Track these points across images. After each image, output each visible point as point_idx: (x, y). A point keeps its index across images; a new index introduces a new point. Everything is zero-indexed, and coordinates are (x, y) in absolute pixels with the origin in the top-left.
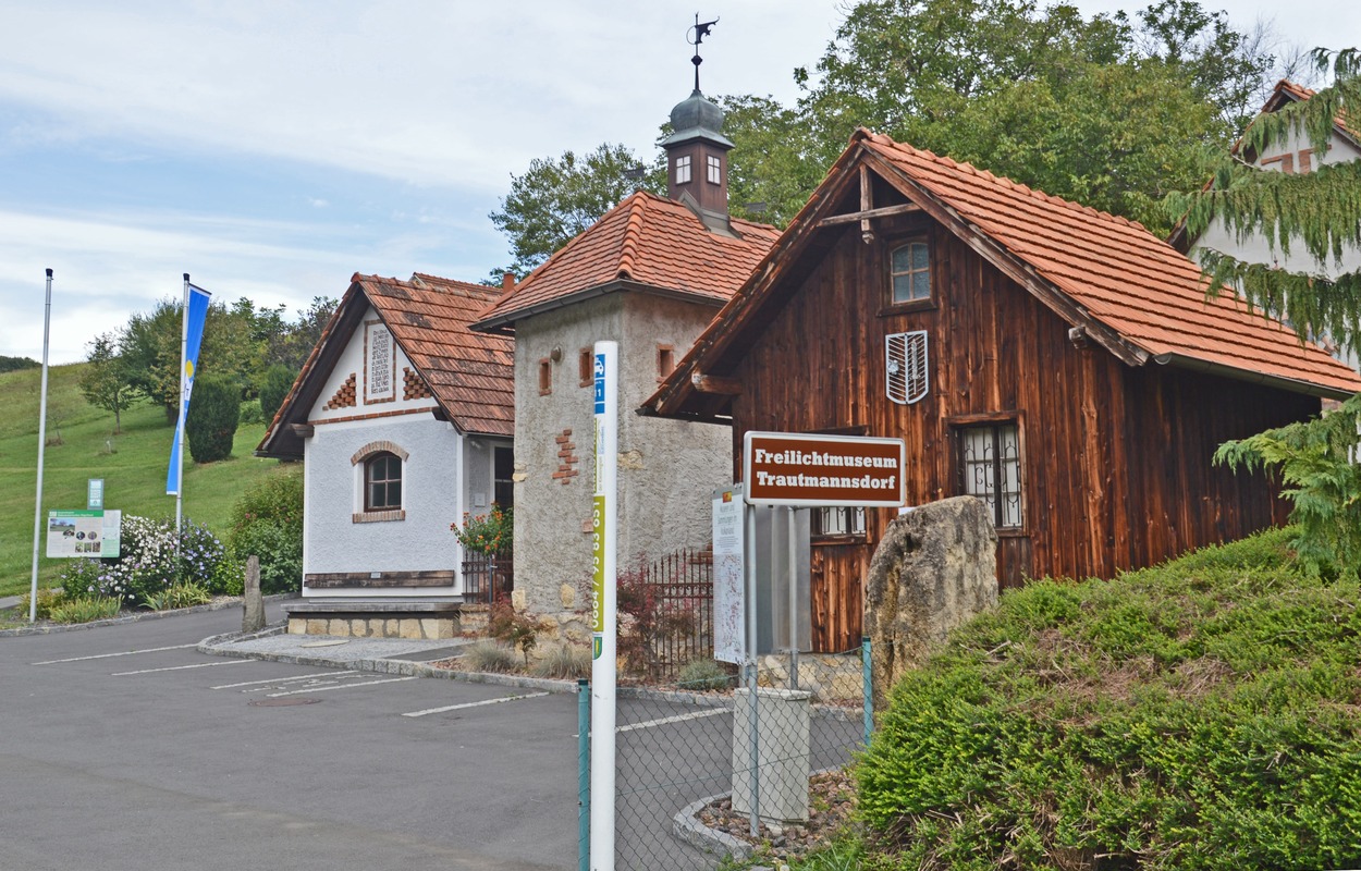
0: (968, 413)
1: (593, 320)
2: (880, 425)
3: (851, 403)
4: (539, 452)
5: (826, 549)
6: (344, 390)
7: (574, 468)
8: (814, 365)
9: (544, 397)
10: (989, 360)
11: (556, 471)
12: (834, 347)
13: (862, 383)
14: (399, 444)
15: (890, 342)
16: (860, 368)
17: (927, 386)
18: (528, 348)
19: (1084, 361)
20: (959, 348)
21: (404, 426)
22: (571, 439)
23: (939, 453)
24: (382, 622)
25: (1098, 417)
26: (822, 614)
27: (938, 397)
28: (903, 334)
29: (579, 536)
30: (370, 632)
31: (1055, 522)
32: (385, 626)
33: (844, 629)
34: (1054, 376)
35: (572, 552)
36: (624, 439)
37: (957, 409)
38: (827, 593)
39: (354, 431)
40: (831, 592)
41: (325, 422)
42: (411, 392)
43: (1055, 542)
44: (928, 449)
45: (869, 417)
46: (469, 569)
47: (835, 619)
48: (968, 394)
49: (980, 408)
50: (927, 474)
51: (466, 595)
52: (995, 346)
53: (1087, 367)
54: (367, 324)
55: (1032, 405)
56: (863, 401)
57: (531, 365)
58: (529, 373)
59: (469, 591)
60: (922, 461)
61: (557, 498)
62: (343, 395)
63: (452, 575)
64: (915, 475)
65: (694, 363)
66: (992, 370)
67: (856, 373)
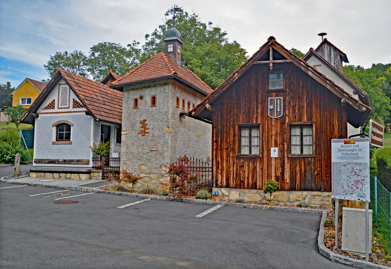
0: (296, 122)
1: (157, 87)
2: (265, 123)
3: (255, 116)
4: (132, 126)
5: (245, 158)
6: (50, 104)
7: (147, 131)
8: (243, 104)
9: (135, 109)
10: (303, 107)
11: (140, 132)
12: (250, 100)
13: (259, 111)
14: (70, 121)
15: (270, 100)
16: (258, 107)
17: (282, 113)
18: (129, 94)
19: (334, 109)
20: (293, 103)
21: (72, 116)
22: (146, 122)
23: (285, 133)
24: (65, 174)
25: (338, 125)
26: (243, 177)
27: (286, 116)
28: (275, 98)
29: (149, 152)
30: (60, 177)
31: (323, 153)
32: (66, 176)
33: (250, 181)
34: (325, 113)
35: (146, 156)
36: (169, 124)
37: (292, 120)
38: (245, 171)
39: (54, 116)
40: (246, 171)
41: (43, 113)
42: (75, 106)
43: (323, 159)
44: (282, 131)
45: (262, 121)
46: (95, 159)
47: (247, 179)
48: (296, 116)
49: (300, 120)
50: (281, 138)
51: (93, 167)
52: (305, 103)
53: (336, 111)
54: (60, 84)
55: (317, 120)
56: (259, 116)
57: (130, 100)
58: (129, 102)
59: (95, 166)
60: (279, 134)
61: (140, 140)
62: (50, 106)
63: (89, 161)
64: (277, 138)
65: (207, 101)
66: (304, 110)
67: (257, 108)
